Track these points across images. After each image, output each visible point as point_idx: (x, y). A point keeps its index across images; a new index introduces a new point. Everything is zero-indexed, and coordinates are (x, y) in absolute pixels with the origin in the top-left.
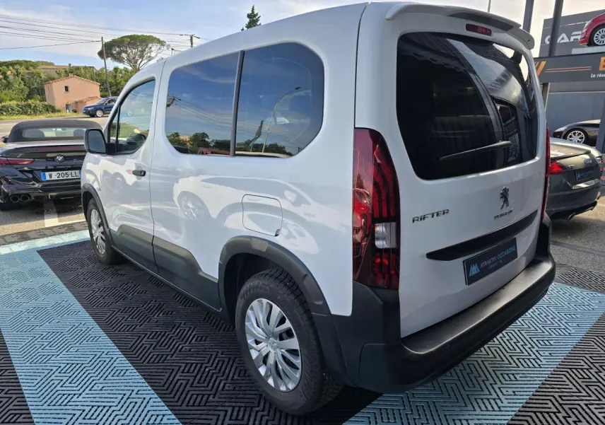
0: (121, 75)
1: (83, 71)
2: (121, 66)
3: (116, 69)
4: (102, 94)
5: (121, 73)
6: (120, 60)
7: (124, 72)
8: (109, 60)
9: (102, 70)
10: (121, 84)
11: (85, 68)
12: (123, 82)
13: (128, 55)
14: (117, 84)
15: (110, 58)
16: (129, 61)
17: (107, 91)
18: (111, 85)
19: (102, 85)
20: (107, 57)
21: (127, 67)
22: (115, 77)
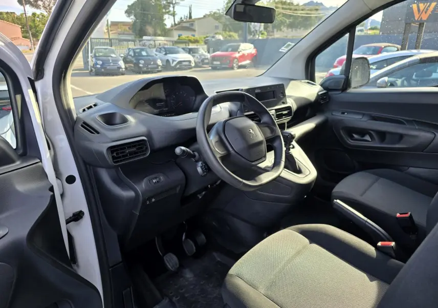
0: (38, 19)
1: (5, 16)
2: (38, 12)
3: (34, 14)
4: (23, 35)
5: (38, 17)
6: (37, 7)
7: (41, 17)
8: (28, 7)
9: (22, 15)
10: (39, 27)
11: (7, 13)
12: (41, 25)
13: (44, 3)
14: (36, 27)
15: (28, 5)
16: (45, 7)
17: (27, 32)
18: (31, 28)
19: (23, 27)
20: (26, 4)
21: (43, 12)
22: (34, 21)
